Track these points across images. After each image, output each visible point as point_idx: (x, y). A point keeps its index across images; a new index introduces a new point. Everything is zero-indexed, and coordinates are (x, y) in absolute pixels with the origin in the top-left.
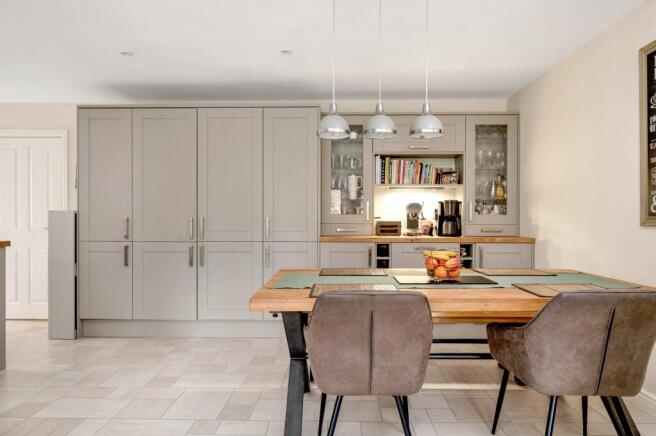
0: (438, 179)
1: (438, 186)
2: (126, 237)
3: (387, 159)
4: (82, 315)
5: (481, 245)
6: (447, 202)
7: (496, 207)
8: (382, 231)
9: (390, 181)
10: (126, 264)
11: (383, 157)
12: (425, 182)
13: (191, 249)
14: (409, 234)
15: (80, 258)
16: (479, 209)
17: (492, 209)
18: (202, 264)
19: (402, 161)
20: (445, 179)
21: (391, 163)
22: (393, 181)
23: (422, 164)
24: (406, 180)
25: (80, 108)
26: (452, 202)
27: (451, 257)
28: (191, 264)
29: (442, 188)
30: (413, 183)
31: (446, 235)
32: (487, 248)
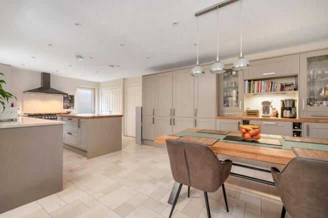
0: (282, 88)
1: (282, 92)
2: (153, 114)
3: (252, 82)
4: (143, 138)
5: (308, 124)
6: (286, 100)
7: (324, 102)
8: (248, 114)
9: (253, 92)
10: (153, 123)
11: (249, 81)
12: (274, 91)
13: (171, 119)
14: (263, 116)
15: (143, 120)
16: (311, 103)
17: (321, 103)
18: (174, 124)
19: (260, 82)
20: (287, 88)
21: (254, 83)
22: (255, 91)
23: (272, 82)
24: (262, 90)
25: (143, 76)
26: (290, 100)
27: (254, 129)
28: (171, 124)
29: (285, 93)
30: (267, 91)
31: (286, 117)
32: (313, 126)
